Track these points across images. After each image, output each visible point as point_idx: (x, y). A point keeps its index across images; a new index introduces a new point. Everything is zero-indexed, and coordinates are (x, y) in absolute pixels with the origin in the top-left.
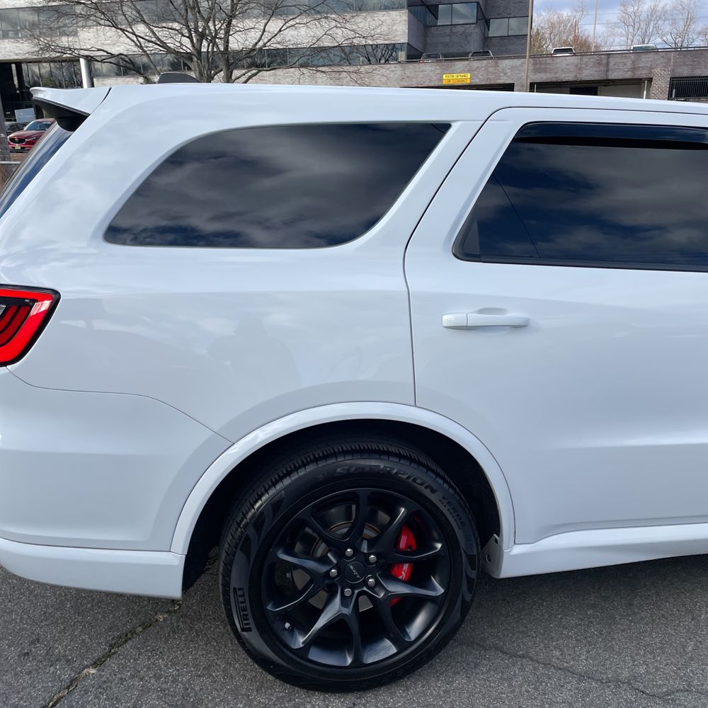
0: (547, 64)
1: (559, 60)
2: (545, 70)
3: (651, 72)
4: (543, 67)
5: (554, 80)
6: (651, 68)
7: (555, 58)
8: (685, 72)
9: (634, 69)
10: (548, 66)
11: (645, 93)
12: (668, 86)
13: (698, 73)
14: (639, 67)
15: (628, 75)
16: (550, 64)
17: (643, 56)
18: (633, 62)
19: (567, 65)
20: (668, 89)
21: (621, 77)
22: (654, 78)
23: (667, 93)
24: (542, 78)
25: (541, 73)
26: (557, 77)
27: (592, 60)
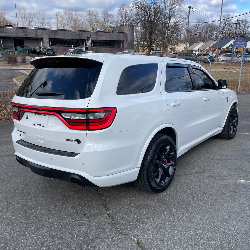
0: (4, 30)
1: (8, 29)
2: (4, 33)
3: (42, 36)
4: (3, 31)
5: (8, 36)
6: (42, 35)
7: (7, 29)
8: (53, 37)
9: (36, 35)
10: (5, 31)
11: (41, 43)
12: (49, 41)
13: (57, 37)
14: (38, 34)
15: (35, 37)
16: (5, 30)
17: (38, 31)
18: (36, 32)
19: (12, 31)
20: (49, 42)
21: (32, 37)
22: (44, 38)
23: (49, 43)
24: (3, 35)
25: (2, 33)
26: (9, 35)
27: (21, 30)
